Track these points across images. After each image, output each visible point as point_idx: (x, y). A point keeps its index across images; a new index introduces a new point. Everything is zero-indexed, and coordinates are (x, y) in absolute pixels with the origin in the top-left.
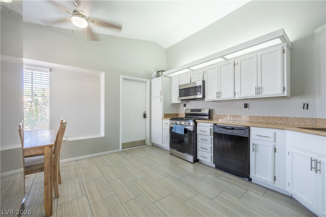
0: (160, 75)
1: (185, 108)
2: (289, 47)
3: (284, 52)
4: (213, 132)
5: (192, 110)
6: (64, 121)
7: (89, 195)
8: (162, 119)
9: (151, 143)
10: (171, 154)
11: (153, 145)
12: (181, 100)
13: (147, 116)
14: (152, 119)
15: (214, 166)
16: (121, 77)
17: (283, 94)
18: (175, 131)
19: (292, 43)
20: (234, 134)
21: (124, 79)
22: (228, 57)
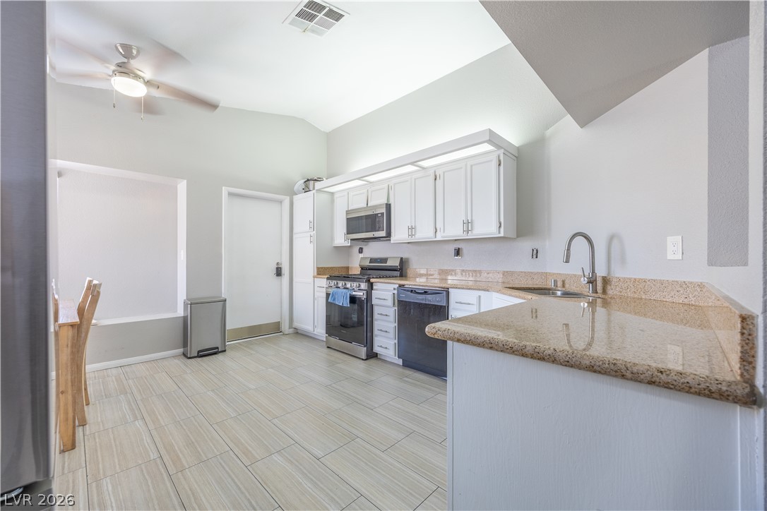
0: (311, 188)
1: (361, 255)
2: (509, 154)
3: (500, 165)
4: (398, 301)
5: (372, 260)
6: (95, 282)
7: (148, 419)
8: (314, 277)
9: (292, 328)
10: (328, 347)
11: (297, 333)
12: (351, 240)
13: (283, 272)
14: (295, 279)
15: (400, 362)
16: (225, 190)
17: (499, 233)
18: (334, 300)
19: (518, 149)
20: (427, 303)
21: (230, 194)
22: (425, 164)
